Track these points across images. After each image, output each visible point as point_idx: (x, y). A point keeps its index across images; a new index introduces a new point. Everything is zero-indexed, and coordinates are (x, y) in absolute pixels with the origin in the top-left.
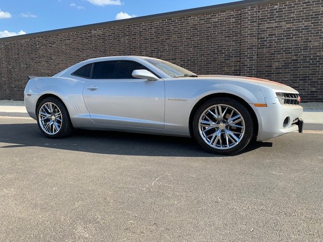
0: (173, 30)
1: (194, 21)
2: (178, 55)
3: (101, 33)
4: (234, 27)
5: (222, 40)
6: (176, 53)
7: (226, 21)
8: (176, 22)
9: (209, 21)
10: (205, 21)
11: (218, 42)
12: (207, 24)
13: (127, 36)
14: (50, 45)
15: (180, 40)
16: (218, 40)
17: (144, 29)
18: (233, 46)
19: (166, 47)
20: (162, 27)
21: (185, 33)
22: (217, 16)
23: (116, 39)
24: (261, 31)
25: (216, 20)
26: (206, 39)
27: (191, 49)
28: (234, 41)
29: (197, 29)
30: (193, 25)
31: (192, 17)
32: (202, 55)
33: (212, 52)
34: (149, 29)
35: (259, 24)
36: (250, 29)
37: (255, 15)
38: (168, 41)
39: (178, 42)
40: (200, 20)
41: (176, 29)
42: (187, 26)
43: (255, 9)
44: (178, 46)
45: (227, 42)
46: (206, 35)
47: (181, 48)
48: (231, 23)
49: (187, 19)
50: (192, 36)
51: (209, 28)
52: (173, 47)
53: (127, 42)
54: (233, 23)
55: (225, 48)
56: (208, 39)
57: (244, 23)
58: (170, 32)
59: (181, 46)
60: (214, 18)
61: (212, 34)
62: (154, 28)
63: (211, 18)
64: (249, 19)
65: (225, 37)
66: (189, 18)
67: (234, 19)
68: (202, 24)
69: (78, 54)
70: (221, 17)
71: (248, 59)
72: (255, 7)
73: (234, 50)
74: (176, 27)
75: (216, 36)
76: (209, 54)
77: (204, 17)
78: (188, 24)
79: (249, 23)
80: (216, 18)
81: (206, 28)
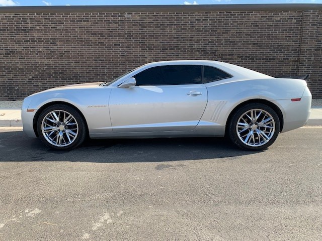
0: (232, 24)
1: (255, 17)
2: (236, 51)
3: (137, 17)
4: (295, 28)
5: (284, 39)
6: (234, 48)
7: (287, 21)
8: (236, 16)
9: (271, 19)
10: (267, 19)
11: (278, 41)
12: (268, 21)
13: (175, 25)
14: (53, 25)
15: (239, 35)
16: (279, 39)
17: (198, 20)
18: (292, 46)
19: (223, 42)
20: (219, 20)
21: (244, 28)
22: (280, 15)
23: (160, 27)
24: (319, 34)
25: (278, 19)
26: (267, 37)
27: (250, 46)
28: (294, 41)
29: (258, 26)
30: (254, 21)
31: (254, 13)
32: (261, 53)
33: (272, 50)
34: (204, 20)
35: (318, 27)
36: (310, 32)
37: (316, 19)
38: (225, 35)
39: (237, 37)
40: (262, 17)
41: (235, 24)
42: (248, 22)
43: (316, 13)
44: (237, 42)
45: (288, 41)
46: (266, 33)
47: (239, 44)
48: (292, 23)
49: (248, 15)
50: (252, 33)
51: (271, 26)
52: (231, 42)
53: (174, 31)
54: (294, 23)
55: (285, 48)
56: (269, 37)
57: (306, 25)
58: (229, 26)
59: (240, 42)
60: (276, 17)
61: (274, 32)
62: (210, 20)
63: (274, 17)
64: (311, 21)
65: (286, 37)
66: (251, 14)
67: (295, 20)
68: (264, 21)
69: (101, 41)
70: (283, 16)
71: (307, 60)
72: (316, 11)
73: (293, 50)
74: (235, 22)
75: (278, 35)
76: (269, 53)
77: (267, 14)
78: (248, 19)
79: (310, 26)
80: (279, 16)
81: (268, 26)
